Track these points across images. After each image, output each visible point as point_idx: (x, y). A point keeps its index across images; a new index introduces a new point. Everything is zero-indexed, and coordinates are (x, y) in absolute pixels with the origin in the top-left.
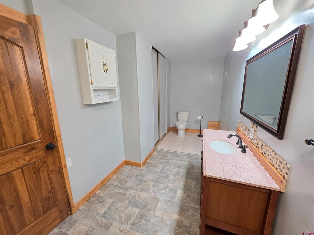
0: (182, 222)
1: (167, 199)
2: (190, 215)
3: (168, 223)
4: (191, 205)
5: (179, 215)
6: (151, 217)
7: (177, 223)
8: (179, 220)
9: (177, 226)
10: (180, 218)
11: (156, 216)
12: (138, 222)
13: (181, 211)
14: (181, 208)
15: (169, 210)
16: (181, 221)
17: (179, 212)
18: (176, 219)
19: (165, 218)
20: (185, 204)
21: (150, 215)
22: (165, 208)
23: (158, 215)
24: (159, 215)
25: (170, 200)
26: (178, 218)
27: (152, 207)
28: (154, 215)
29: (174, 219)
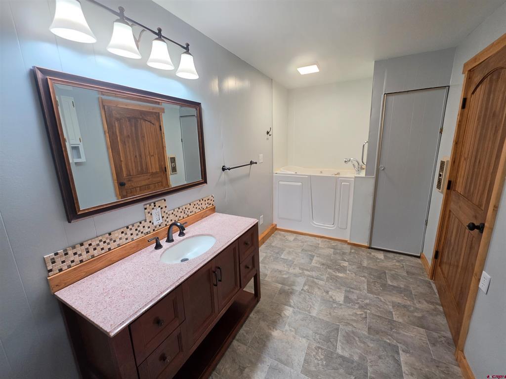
0: (268, 326)
1: (288, 368)
2: (254, 332)
3: (287, 327)
4: (245, 348)
5: (271, 335)
6: (314, 337)
7: (275, 326)
8: (272, 328)
9: (277, 322)
10: (270, 331)
11: (306, 337)
12: (331, 332)
13: (265, 340)
14: (265, 345)
15: (284, 344)
16: (270, 327)
17: (269, 340)
18: (276, 330)
19: (292, 333)
20: (254, 351)
21: (315, 340)
22: (291, 348)
23: (303, 339)
24: (300, 338)
25: (281, 366)
26: (274, 332)
27: (314, 353)
28: (309, 340)
29: (278, 331)
